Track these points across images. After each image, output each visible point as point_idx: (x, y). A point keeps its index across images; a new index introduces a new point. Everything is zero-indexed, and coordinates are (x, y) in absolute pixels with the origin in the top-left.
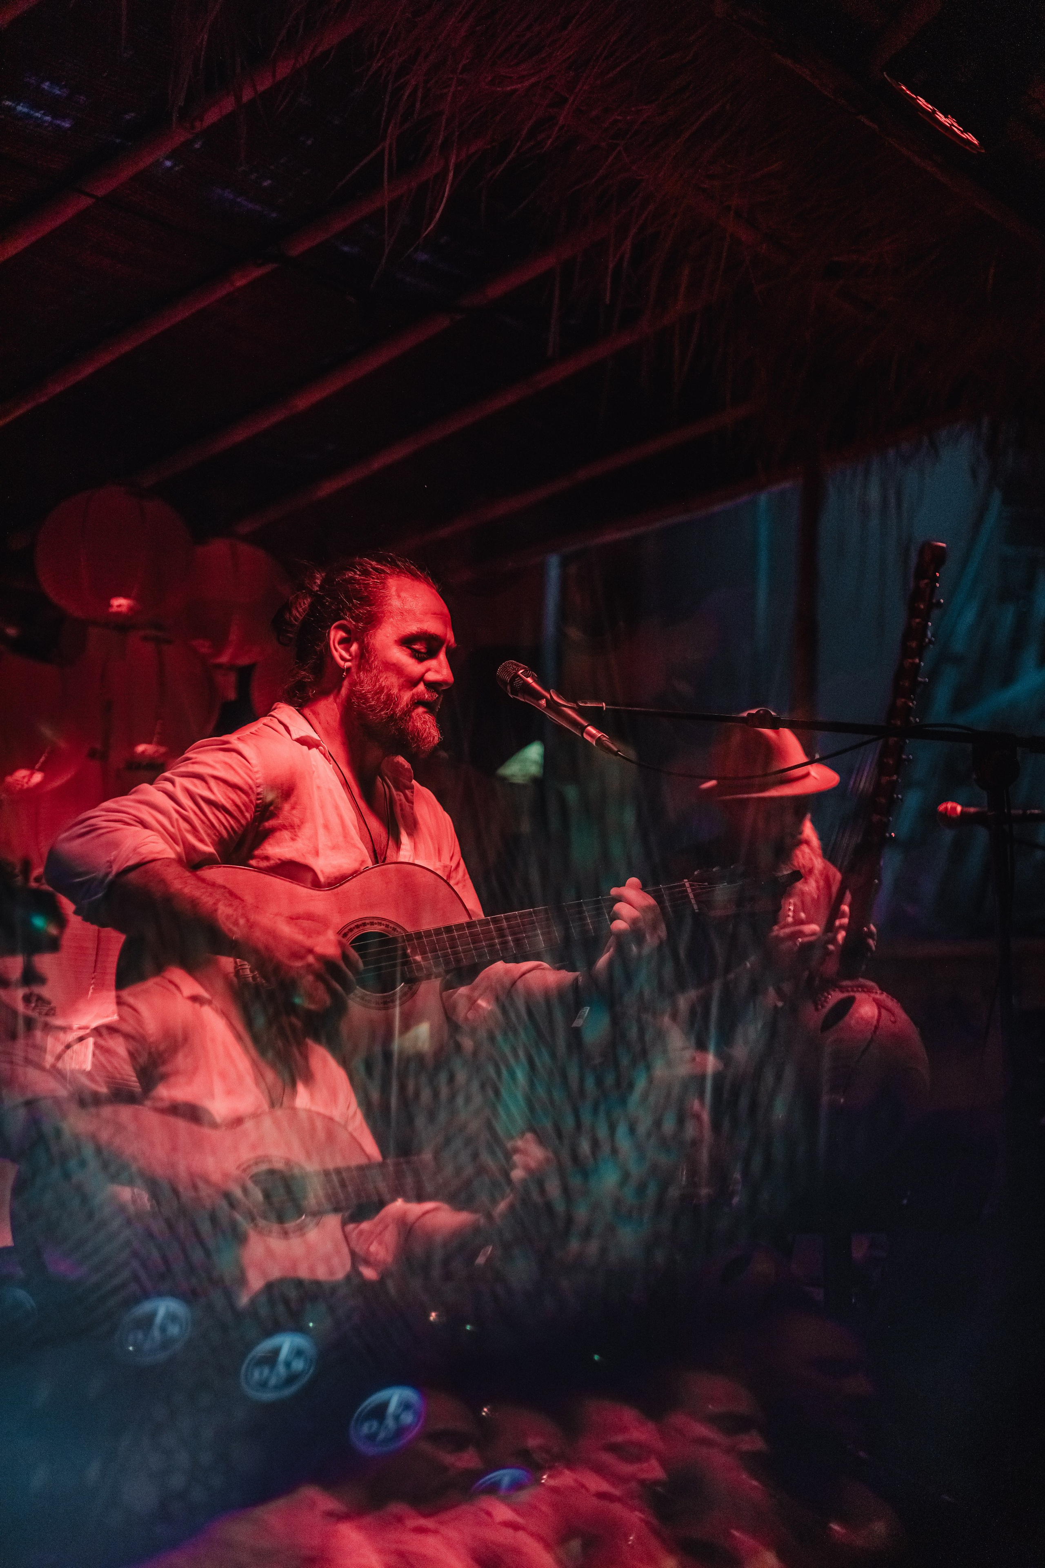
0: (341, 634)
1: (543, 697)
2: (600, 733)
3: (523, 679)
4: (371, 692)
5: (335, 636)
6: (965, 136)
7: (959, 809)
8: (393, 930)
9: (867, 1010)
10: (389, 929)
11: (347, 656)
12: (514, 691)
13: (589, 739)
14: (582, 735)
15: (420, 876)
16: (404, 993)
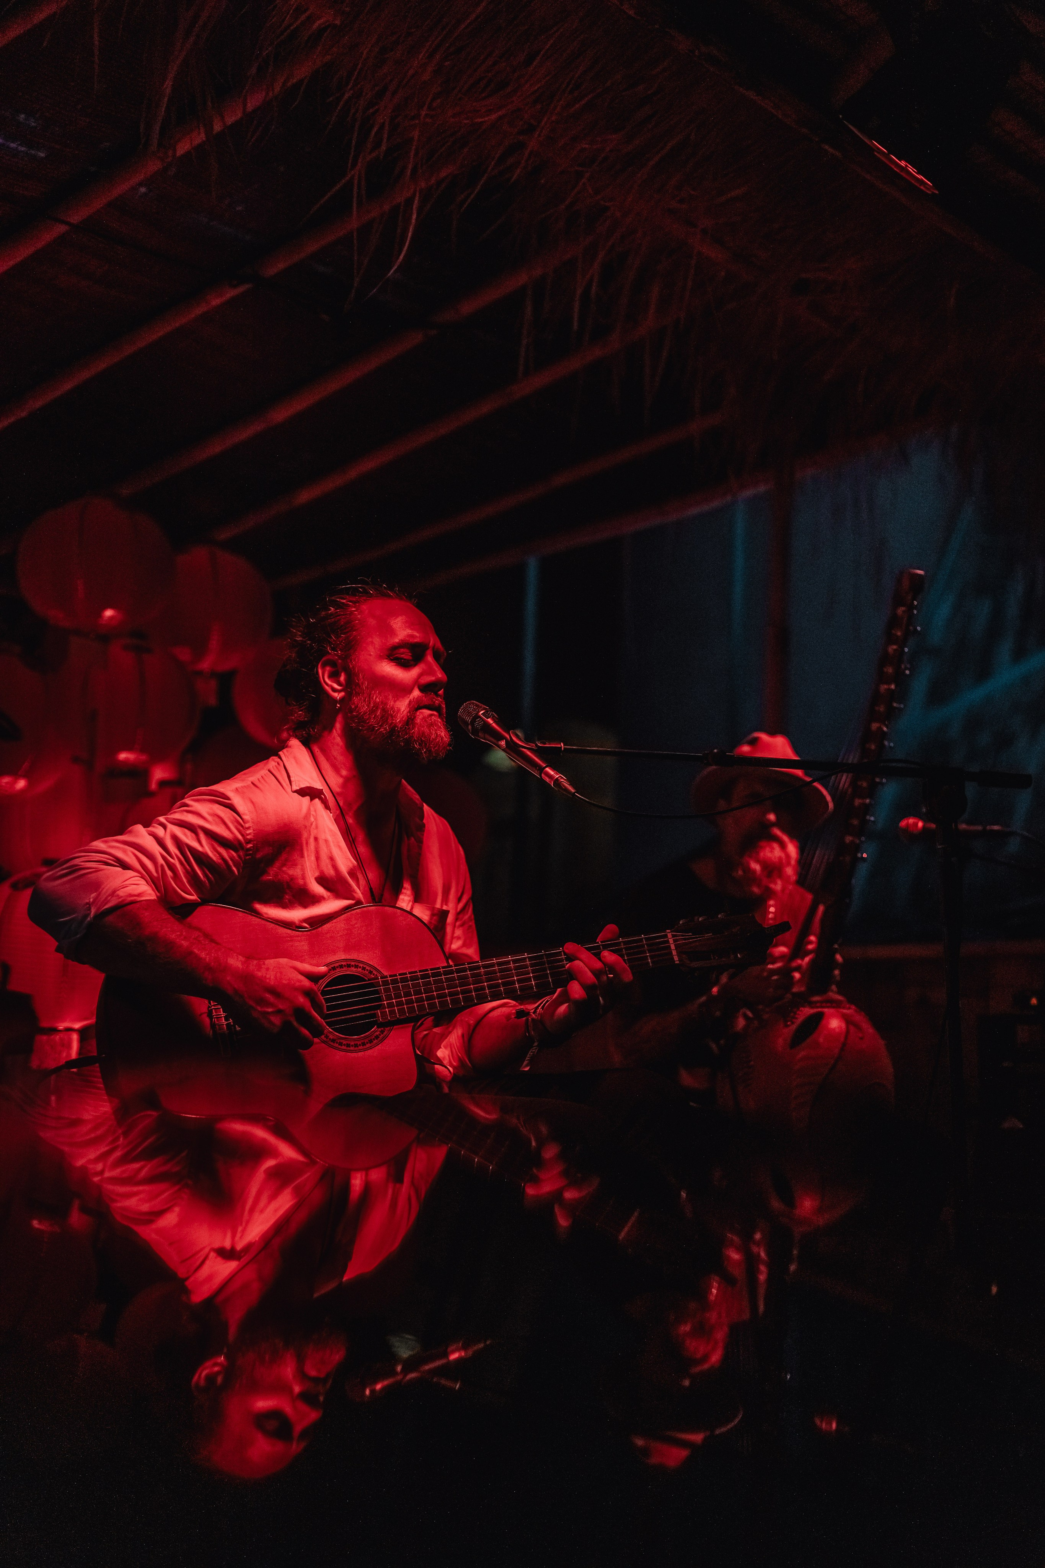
0: (328, 669)
1: (502, 738)
2: (558, 775)
3: (483, 720)
5: (324, 673)
6: (920, 177)
7: (920, 824)
8: (369, 973)
9: (835, 1024)
10: (366, 972)
11: (338, 687)
12: (475, 731)
13: (547, 780)
14: (541, 776)
15: (401, 918)
16: (375, 1037)
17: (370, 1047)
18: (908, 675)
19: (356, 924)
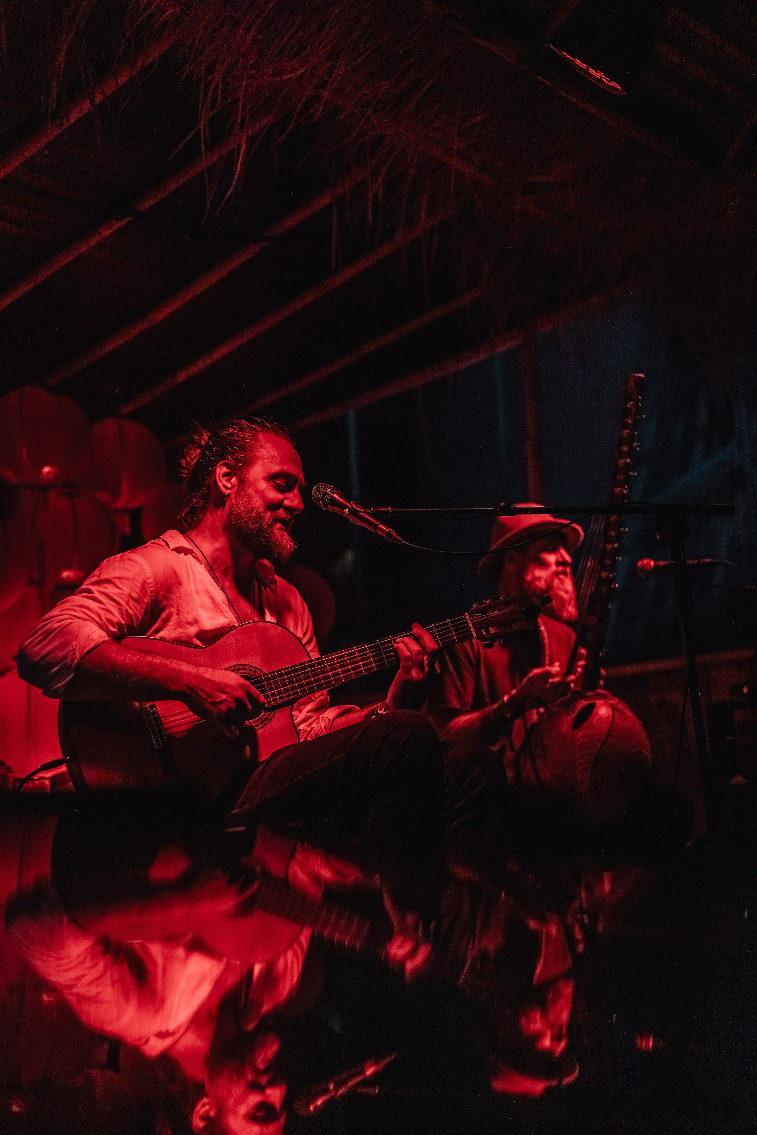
0: (225, 469)
1: (346, 507)
2: (388, 529)
3: (331, 496)
4: (244, 511)
5: (220, 471)
6: (611, 84)
7: (652, 563)
8: (254, 672)
9: (603, 711)
10: (252, 672)
11: (229, 486)
12: (325, 505)
13: (381, 533)
14: (376, 531)
15: (272, 629)
16: (265, 719)
17: (262, 727)
18: (638, 451)
19: (240, 637)
